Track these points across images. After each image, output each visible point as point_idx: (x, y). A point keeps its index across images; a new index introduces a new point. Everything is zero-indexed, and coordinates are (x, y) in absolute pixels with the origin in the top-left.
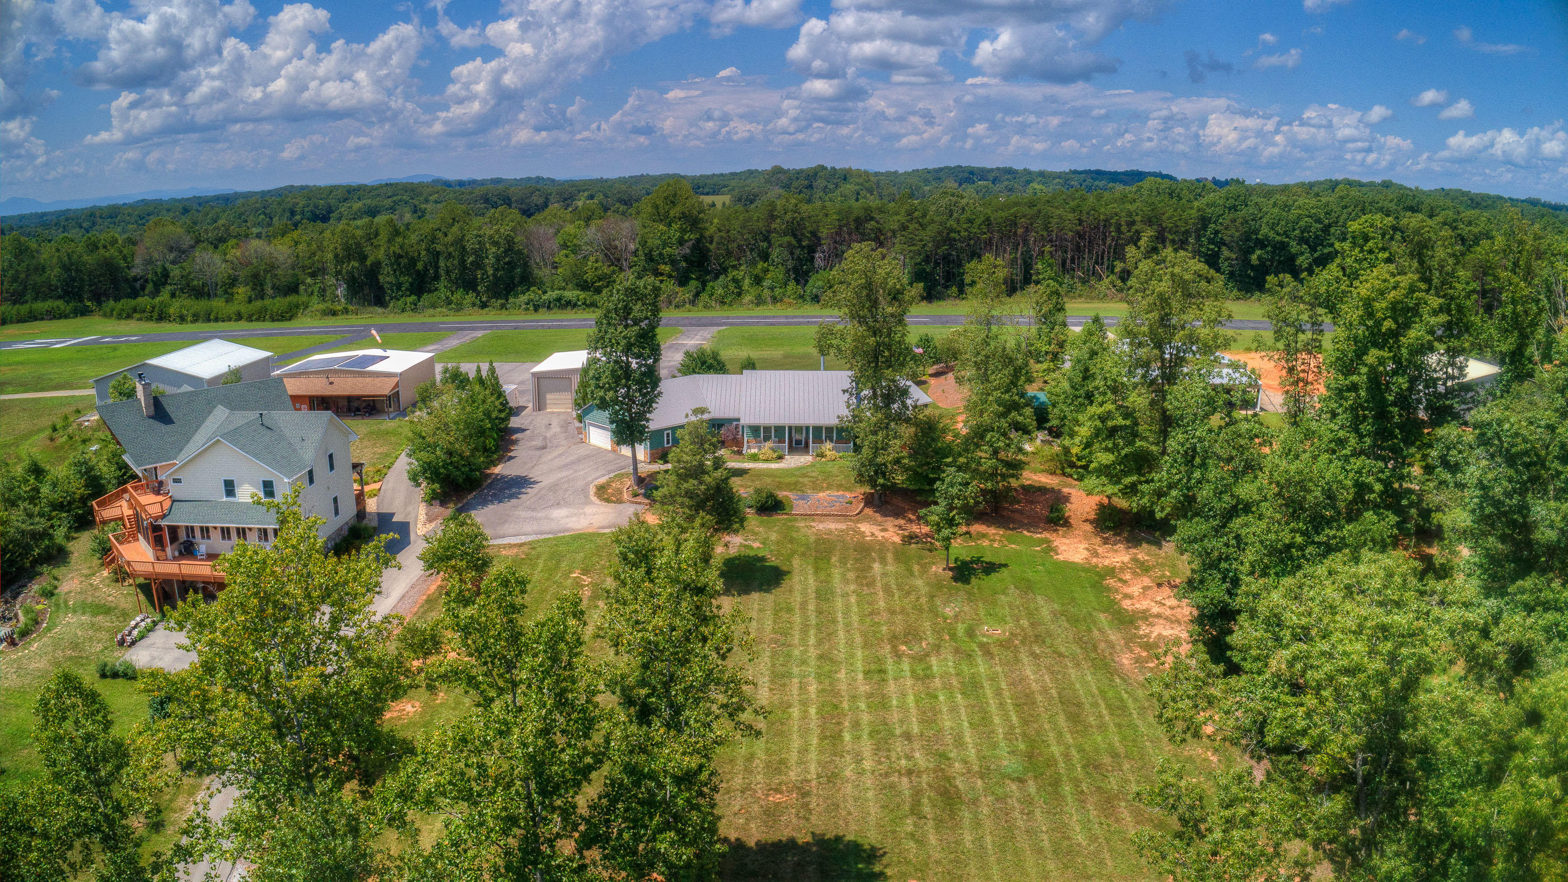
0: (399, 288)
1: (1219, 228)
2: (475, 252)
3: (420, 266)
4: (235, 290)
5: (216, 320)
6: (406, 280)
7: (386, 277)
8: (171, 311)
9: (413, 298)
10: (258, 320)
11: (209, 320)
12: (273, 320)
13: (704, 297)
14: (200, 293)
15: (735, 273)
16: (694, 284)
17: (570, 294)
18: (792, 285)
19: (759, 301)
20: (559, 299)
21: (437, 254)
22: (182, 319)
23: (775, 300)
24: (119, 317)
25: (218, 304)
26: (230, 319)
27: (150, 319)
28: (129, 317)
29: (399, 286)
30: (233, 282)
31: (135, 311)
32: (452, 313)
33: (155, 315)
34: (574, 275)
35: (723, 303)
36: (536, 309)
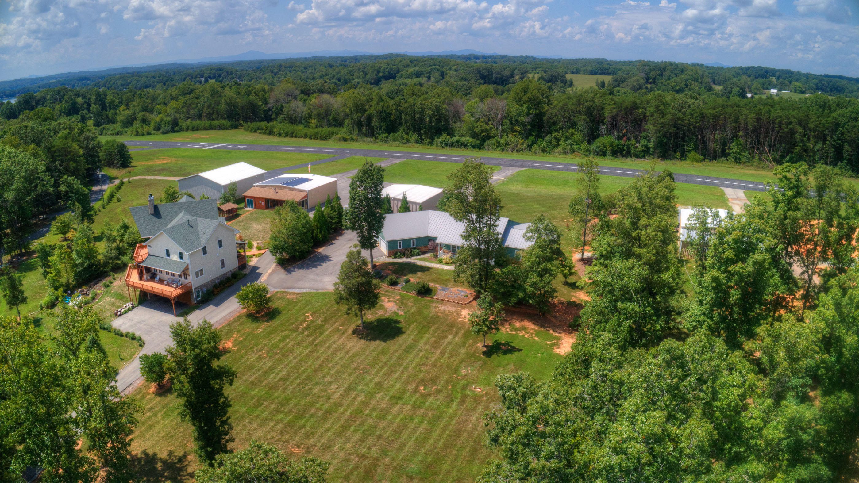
0: (380, 129)
1: (845, 131)
2: (420, 113)
3: (392, 117)
4: (310, 121)
5: (296, 137)
6: (384, 125)
7: (375, 122)
8: (275, 130)
9: (387, 134)
10: (314, 138)
11: (292, 137)
12: (321, 140)
13: (535, 147)
14: (293, 120)
15: (556, 133)
16: (532, 138)
17: (467, 139)
18: (584, 145)
19: (565, 152)
20: (458, 142)
21: (401, 112)
22: (280, 135)
23: (573, 151)
24: (251, 131)
25: (300, 128)
26: (302, 137)
27: (265, 133)
28: (255, 132)
29: (381, 127)
30: (310, 116)
31: (258, 129)
32: (401, 144)
33: (268, 131)
34: (470, 129)
35: (543, 151)
36: (446, 145)
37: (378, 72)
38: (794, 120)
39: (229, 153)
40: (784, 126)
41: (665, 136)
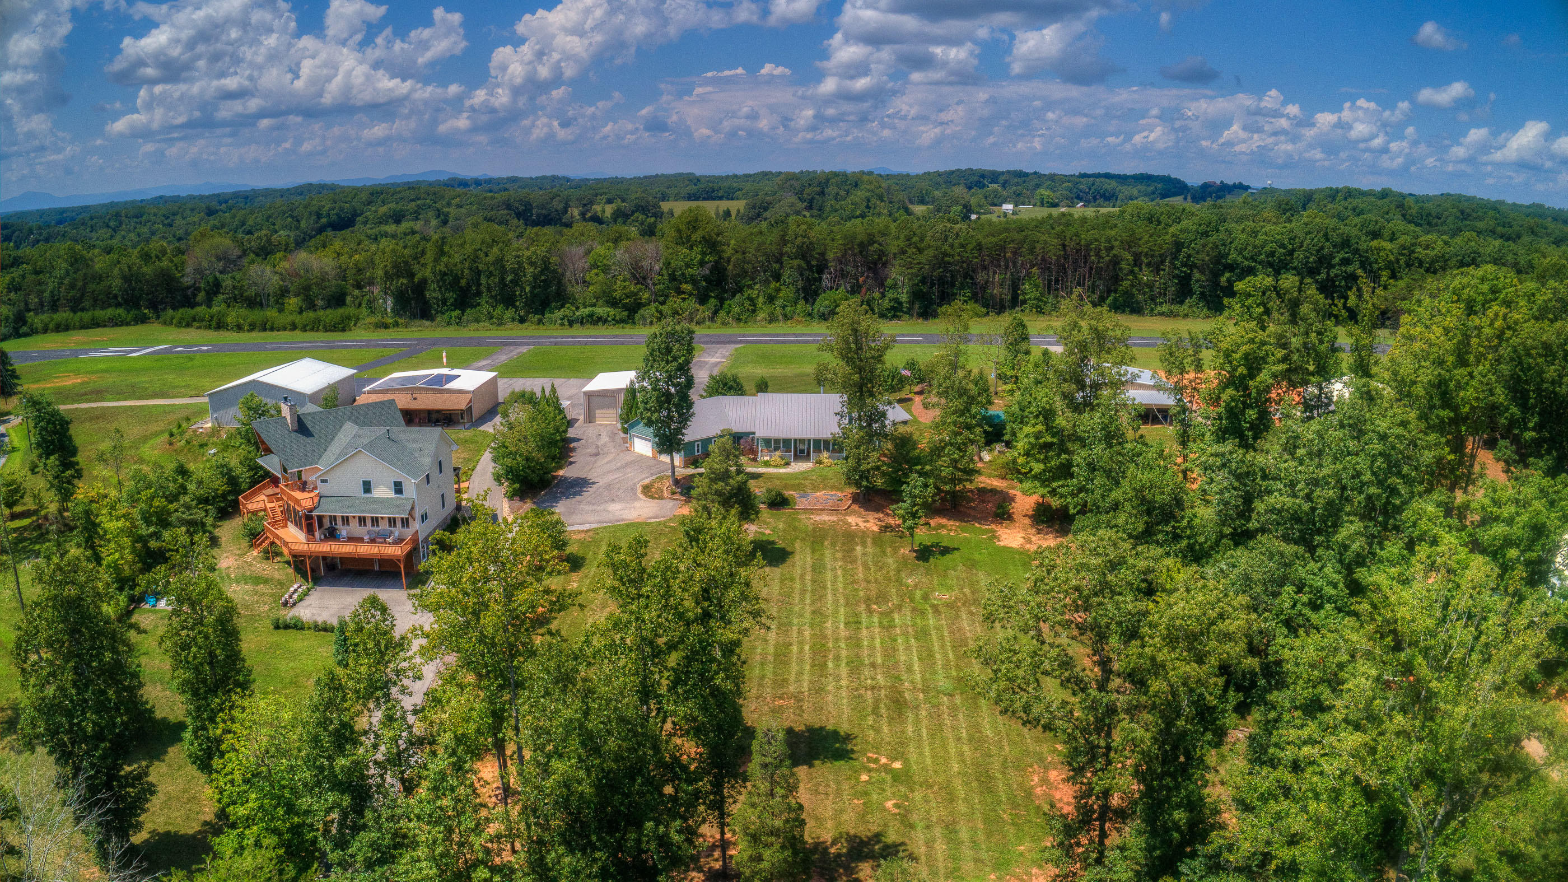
2: (514, 271)
3: (463, 282)
4: (286, 300)
5: (272, 329)
6: (451, 296)
7: (432, 293)
8: (229, 320)
9: (457, 312)
10: (312, 330)
11: (265, 330)
12: (327, 331)
13: (722, 314)
14: (254, 302)
15: (750, 292)
16: (713, 302)
17: (601, 311)
18: (801, 305)
19: (772, 319)
20: (591, 315)
21: (479, 273)
22: (239, 328)
23: (786, 317)
24: (179, 325)
25: (271, 313)
26: (285, 329)
27: (209, 327)
28: (188, 325)
29: (444, 302)
30: (284, 292)
31: (194, 319)
32: (494, 327)
33: (214, 323)
34: (604, 292)
35: (739, 320)
36: (571, 324)
37: (319, 216)
38: (1117, 244)
39: (191, 359)
40: (1103, 253)
41: (923, 281)
